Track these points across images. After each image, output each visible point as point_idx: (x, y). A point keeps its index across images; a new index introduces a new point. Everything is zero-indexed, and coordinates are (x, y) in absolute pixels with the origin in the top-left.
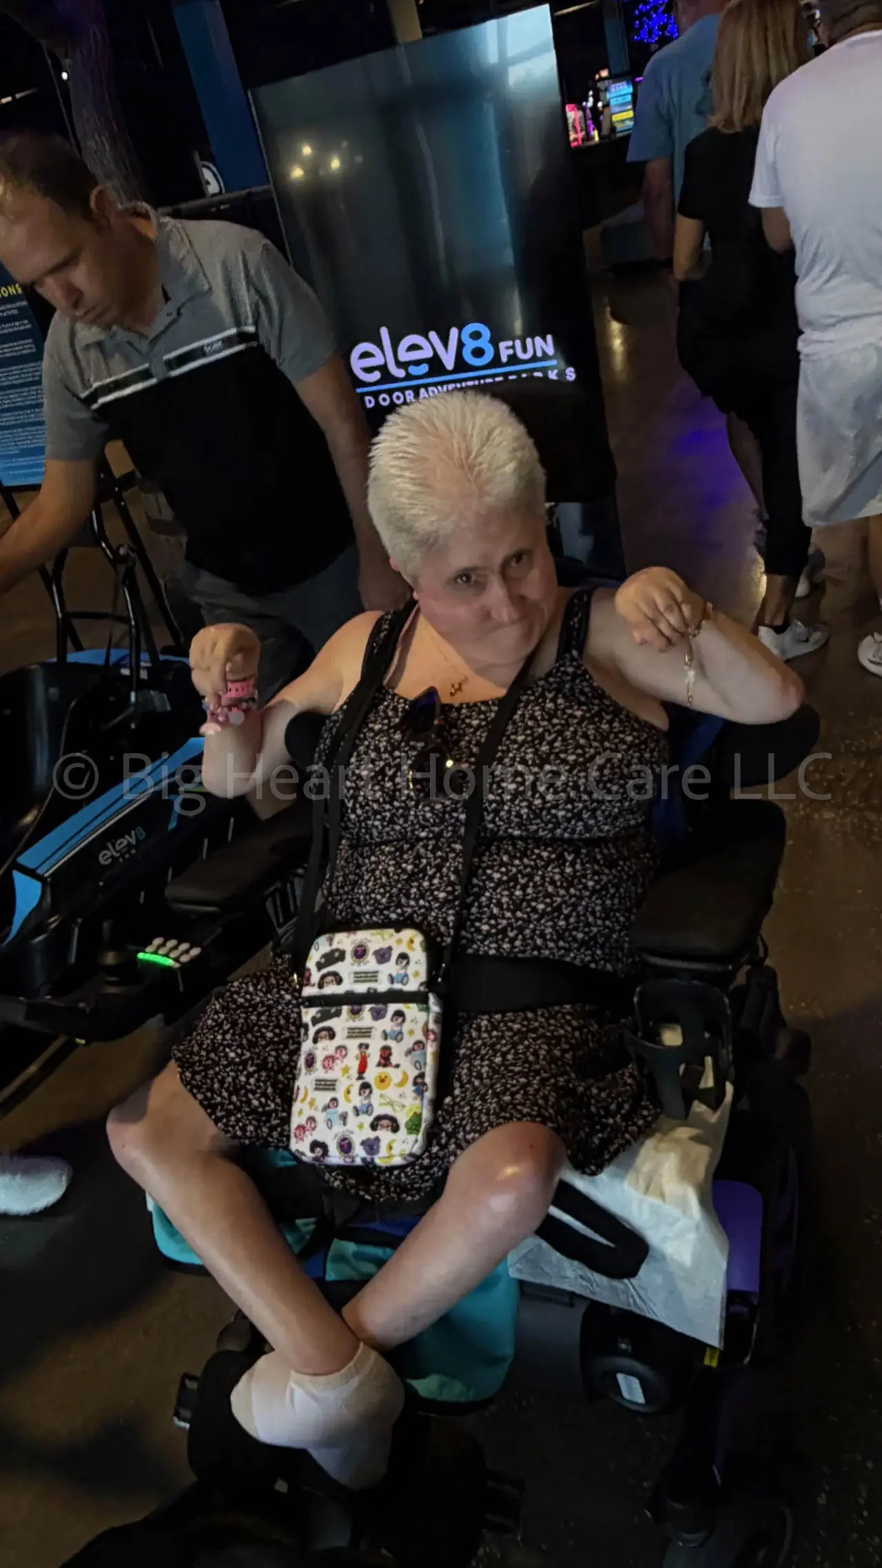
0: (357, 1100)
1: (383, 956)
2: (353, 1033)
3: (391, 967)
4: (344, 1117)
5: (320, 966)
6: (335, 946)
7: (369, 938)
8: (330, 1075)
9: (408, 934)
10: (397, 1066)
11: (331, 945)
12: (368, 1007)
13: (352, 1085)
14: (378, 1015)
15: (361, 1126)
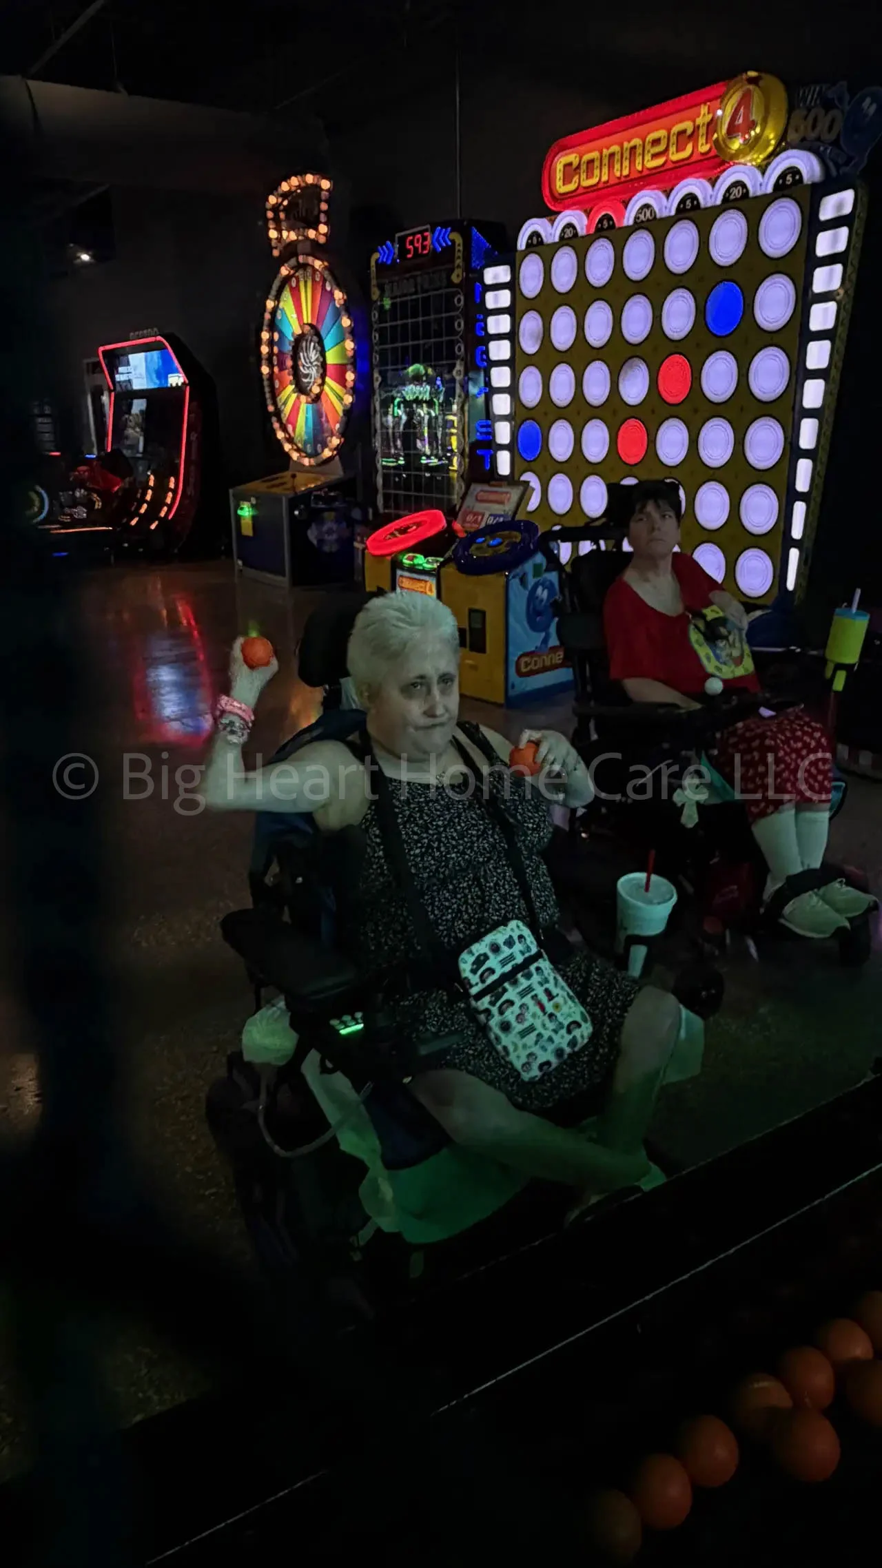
0: (551, 1026)
1: (510, 943)
2: (523, 994)
3: (518, 947)
4: (550, 1039)
5: (474, 971)
6: (476, 954)
7: (494, 938)
8: (527, 1024)
9: (513, 924)
10: (558, 995)
11: (473, 955)
12: (519, 975)
13: (543, 1021)
14: (528, 976)
15: (563, 1037)
